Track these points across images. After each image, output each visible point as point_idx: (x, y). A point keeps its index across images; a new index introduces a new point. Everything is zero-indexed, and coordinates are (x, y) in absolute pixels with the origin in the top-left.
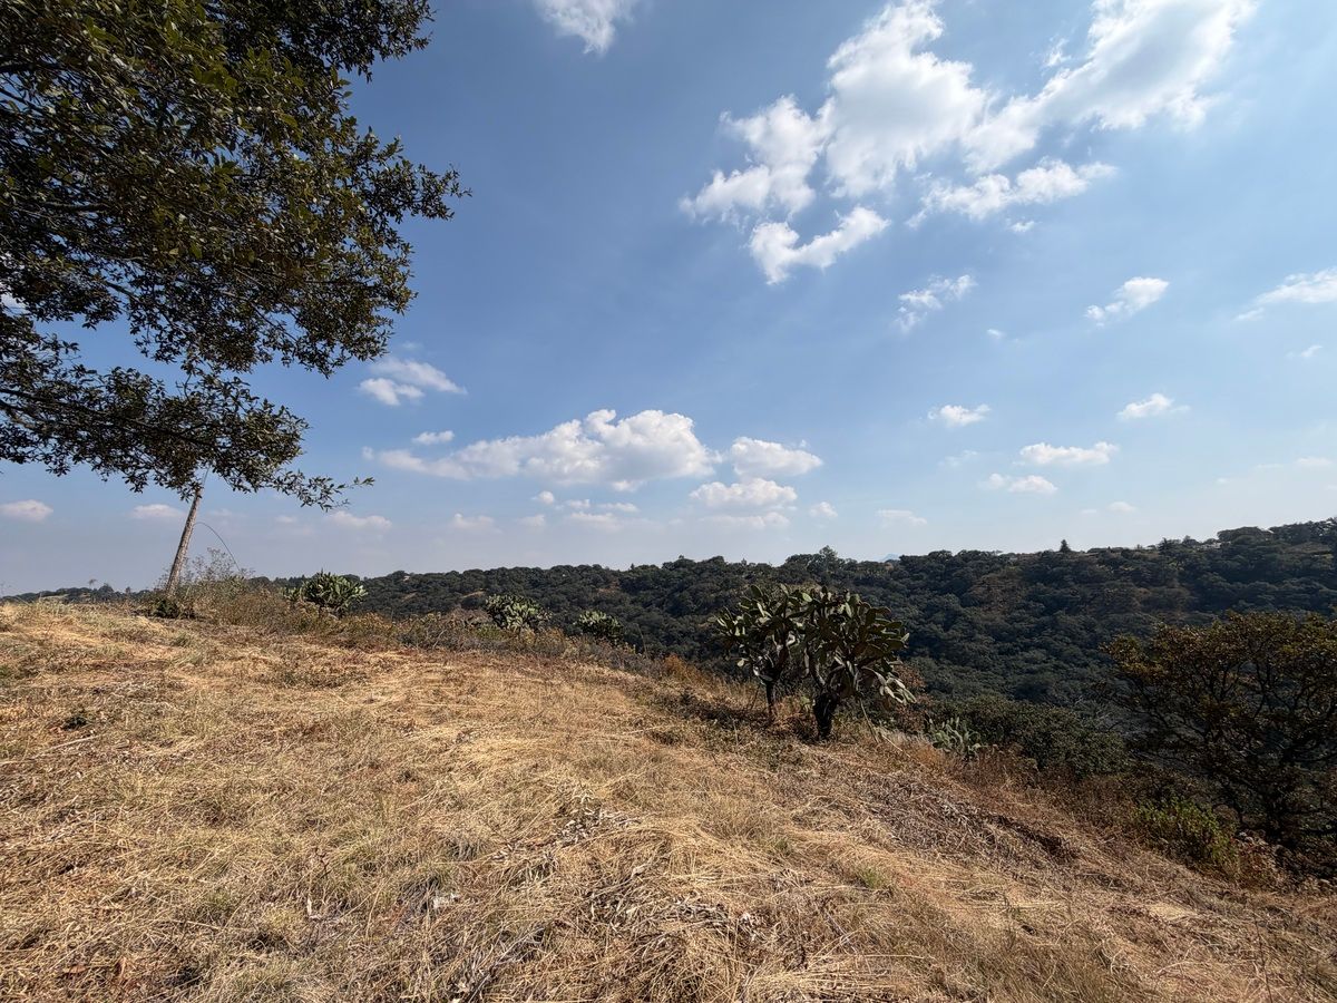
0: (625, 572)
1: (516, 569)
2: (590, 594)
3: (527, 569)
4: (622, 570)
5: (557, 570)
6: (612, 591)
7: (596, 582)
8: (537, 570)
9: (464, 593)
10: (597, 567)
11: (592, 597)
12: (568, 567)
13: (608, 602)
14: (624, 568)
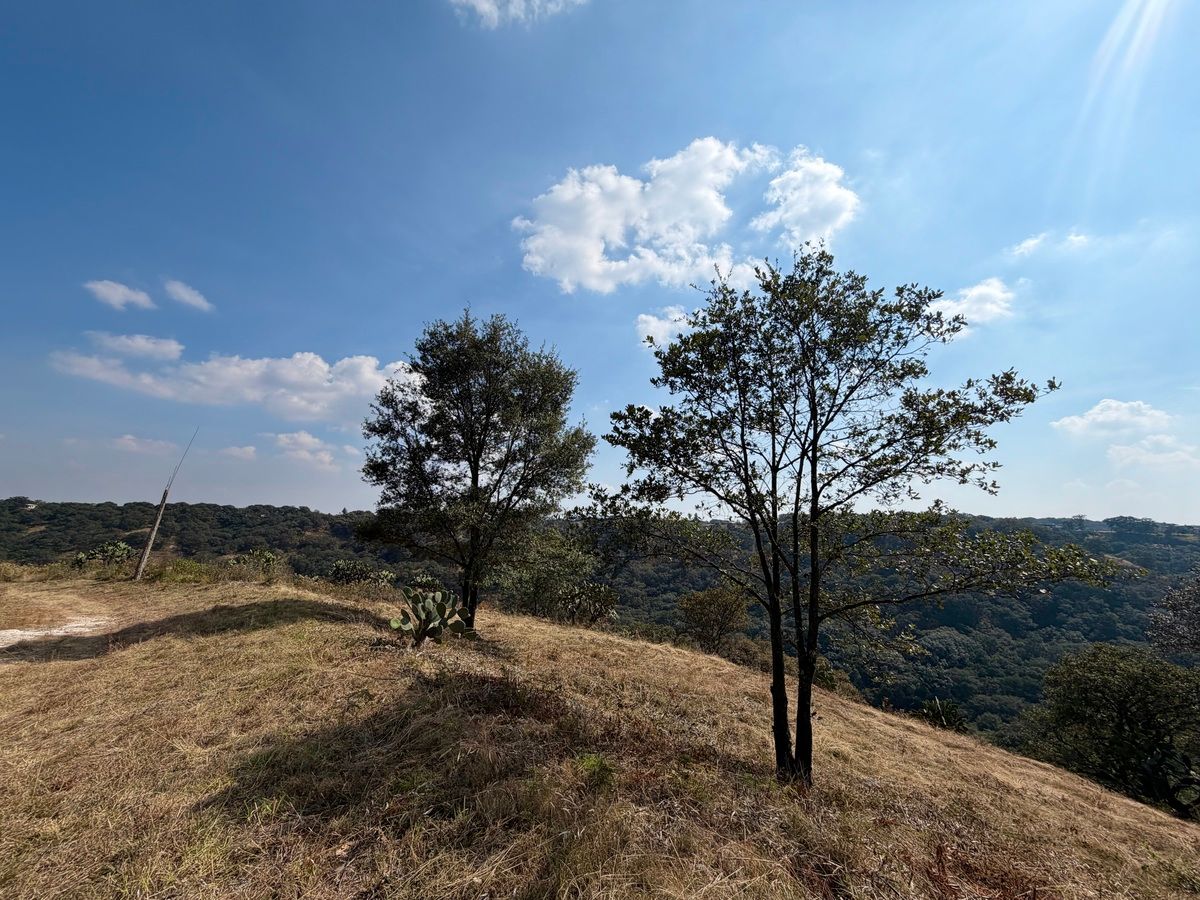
0: (337, 517)
1: (201, 506)
2: (295, 537)
3: (215, 506)
4: (333, 514)
5: (255, 509)
6: (321, 535)
7: (302, 525)
8: (229, 509)
9: (126, 530)
10: (304, 510)
11: (297, 540)
12: (268, 508)
13: (315, 546)
14: (336, 511)
